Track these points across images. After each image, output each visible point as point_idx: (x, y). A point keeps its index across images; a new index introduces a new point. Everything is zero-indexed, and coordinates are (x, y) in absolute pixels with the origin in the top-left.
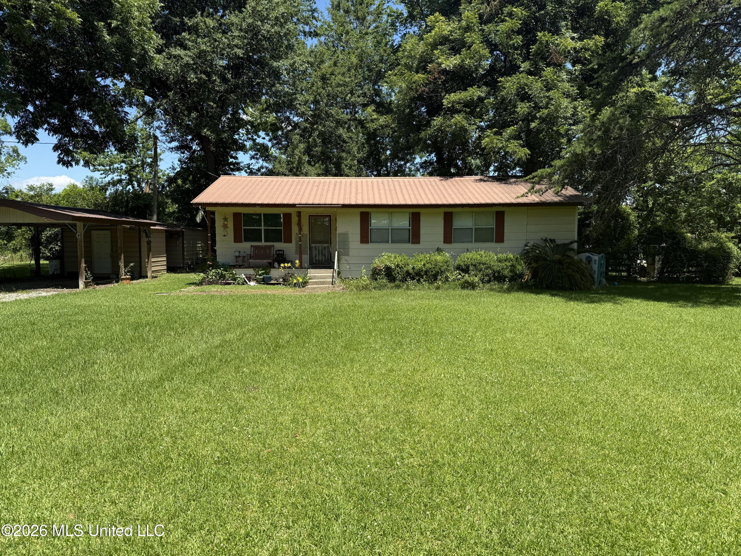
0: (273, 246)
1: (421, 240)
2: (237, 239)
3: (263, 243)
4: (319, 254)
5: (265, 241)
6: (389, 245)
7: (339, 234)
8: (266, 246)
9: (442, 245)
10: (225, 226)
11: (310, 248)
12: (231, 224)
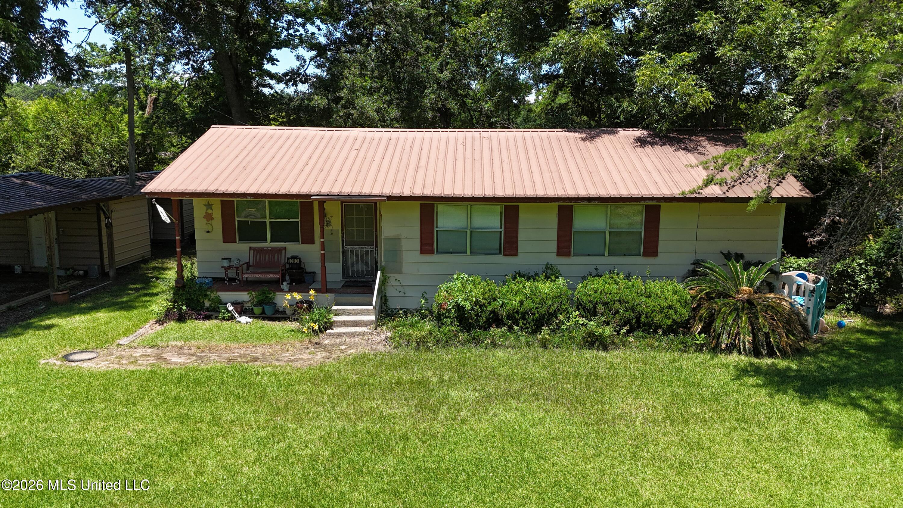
0: (285, 248)
1: (520, 249)
2: (228, 238)
3: (268, 244)
4: (357, 261)
5: (272, 240)
6: (467, 258)
7: (386, 239)
8: (273, 249)
9: (553, 259)
10: (209, 217)
11: (343, 252)
12: (217, 214)
